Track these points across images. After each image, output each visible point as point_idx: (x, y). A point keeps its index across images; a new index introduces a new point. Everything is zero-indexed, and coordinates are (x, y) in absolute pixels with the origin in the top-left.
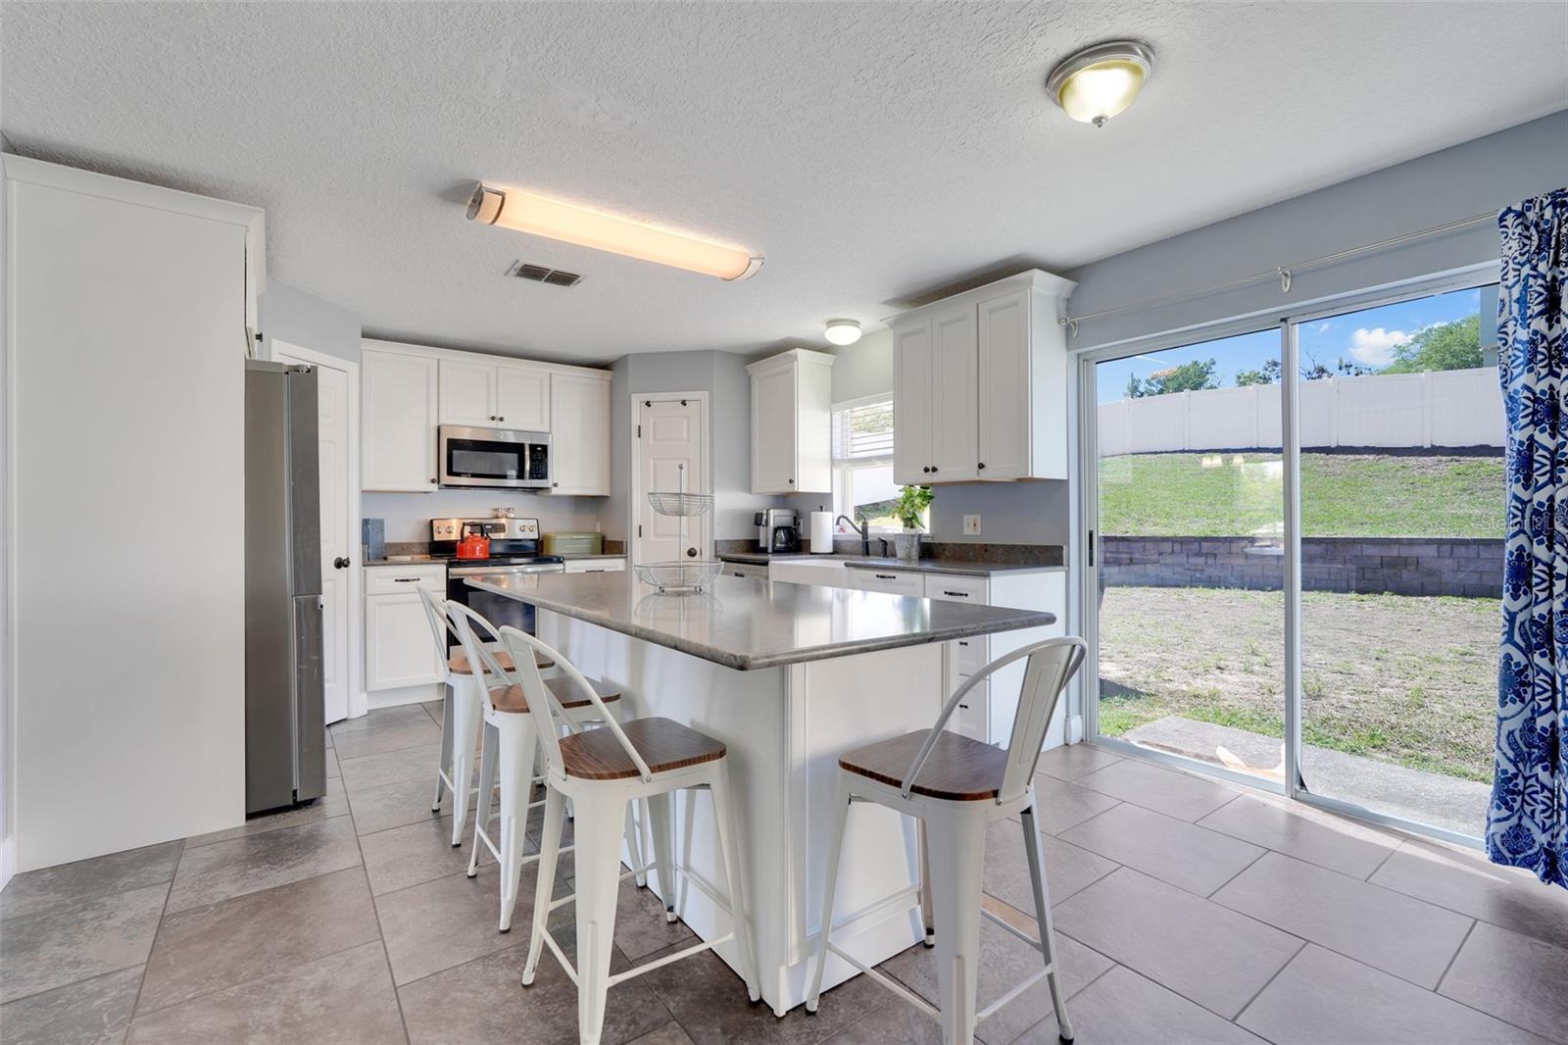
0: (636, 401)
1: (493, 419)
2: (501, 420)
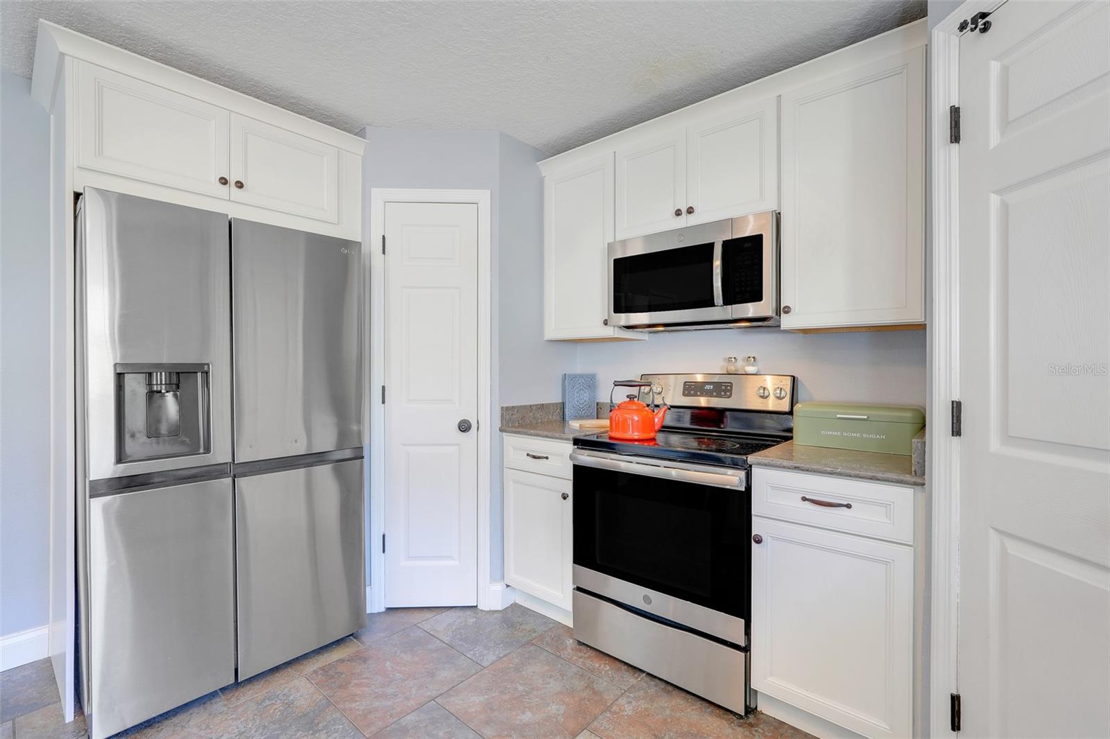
1: (678, 213)
2: (690, 211)
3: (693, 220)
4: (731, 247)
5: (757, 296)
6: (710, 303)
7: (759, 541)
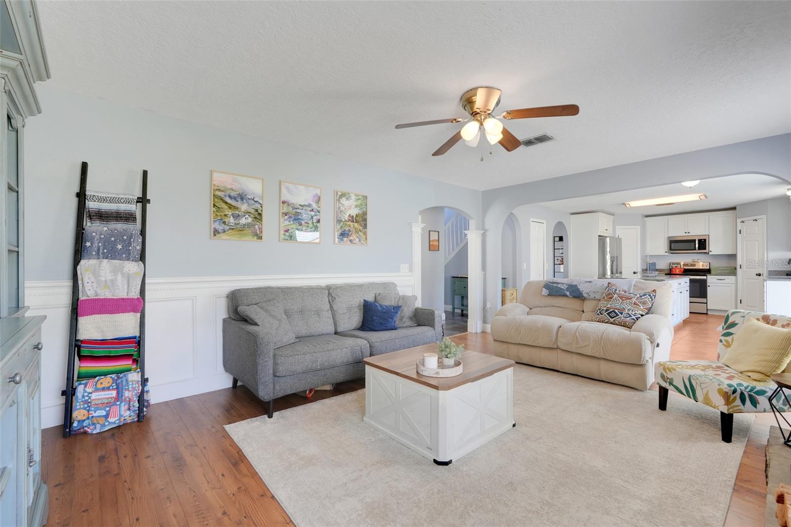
0: (739, 221)
1: (686, 233)
2: (689, 233)
3: (689, 234)
4: (700, 241)
5: (705, 249)
6: (695, 249)
7: (709, 286)
